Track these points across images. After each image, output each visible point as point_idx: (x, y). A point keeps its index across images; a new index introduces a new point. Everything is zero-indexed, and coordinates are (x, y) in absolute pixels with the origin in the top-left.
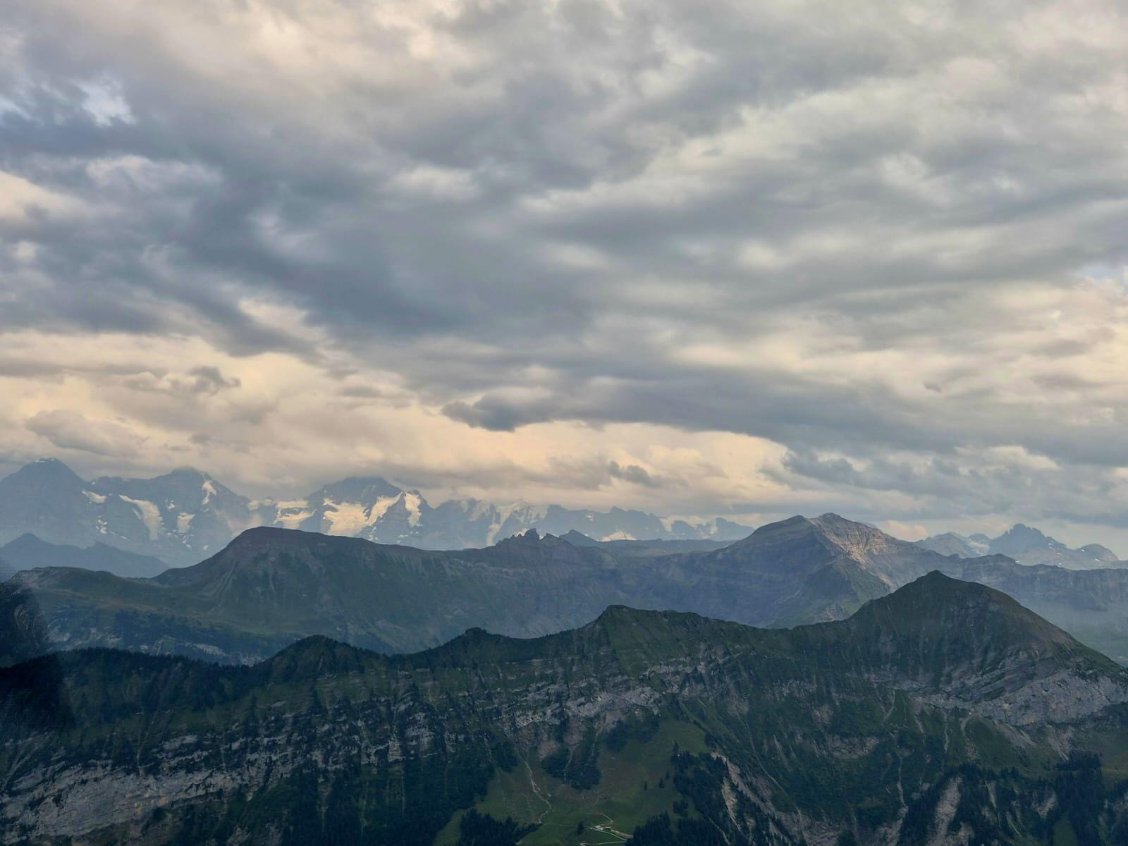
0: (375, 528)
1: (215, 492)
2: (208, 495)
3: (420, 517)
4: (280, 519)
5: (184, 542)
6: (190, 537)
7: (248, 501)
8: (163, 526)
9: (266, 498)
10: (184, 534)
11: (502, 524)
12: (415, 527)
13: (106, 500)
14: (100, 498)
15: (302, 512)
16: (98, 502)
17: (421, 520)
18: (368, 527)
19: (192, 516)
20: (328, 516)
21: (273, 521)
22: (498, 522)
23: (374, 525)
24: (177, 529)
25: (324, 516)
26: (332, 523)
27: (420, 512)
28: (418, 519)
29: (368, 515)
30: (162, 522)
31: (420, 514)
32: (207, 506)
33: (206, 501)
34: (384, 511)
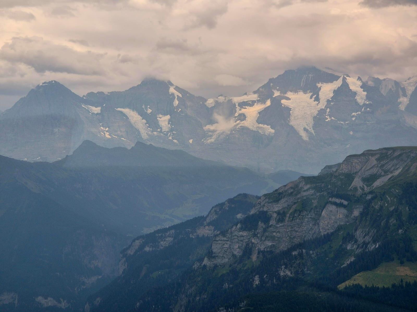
0: (328, 110)
1: (180, 95)
2: (176, 97)
3: (367, 96)
4: (241, 112)
5: (170, 138)
6: (173, 134)
7: (206, 100)
8: (148, 127)
9: (219, 96)
10: (168, 132)
11: (409, 96)
12: (365, 105)
13: (101, 110)
14: (97, 110)
15: (256, 104)
16: (96, 112)
17: (368, 97)
18: (322, 109)
19: (168, 117)
20: (286, 104)
21: (235, 114)
22: (405, 95)
23: (326, 107)
24: (161, 128)
25: (282, 104)
26: (290, 109)
27: (364, 91)
28: (365, 97)
29: (317, 99)
30: (146, 124)
31: (365, 93)
32: (178, 107)
33: (176, 103)
34: (332, 95)
